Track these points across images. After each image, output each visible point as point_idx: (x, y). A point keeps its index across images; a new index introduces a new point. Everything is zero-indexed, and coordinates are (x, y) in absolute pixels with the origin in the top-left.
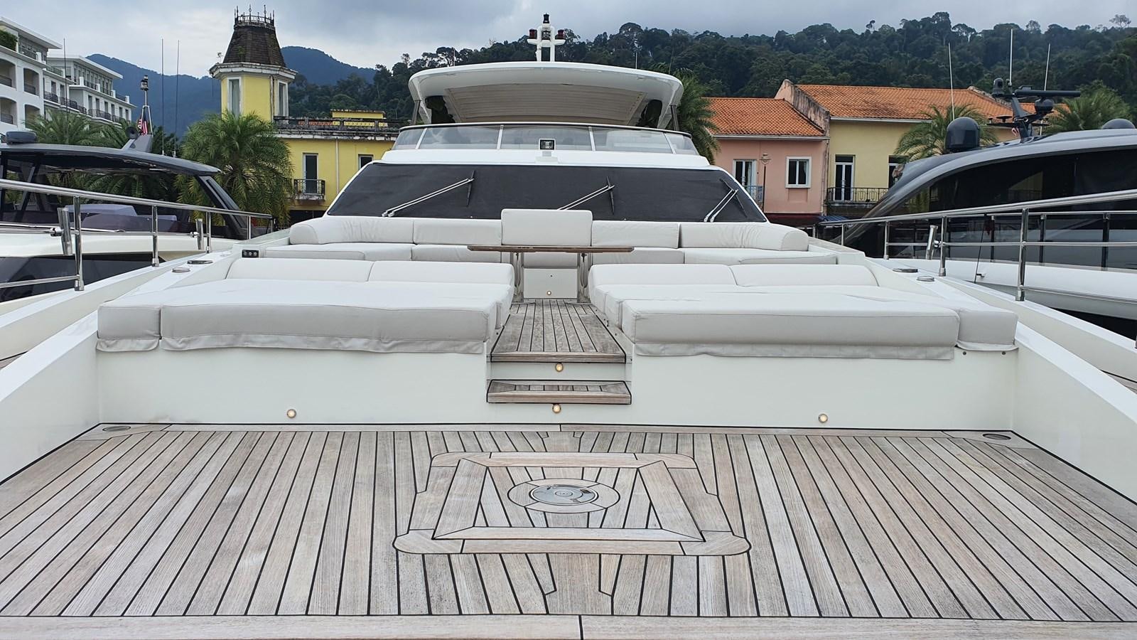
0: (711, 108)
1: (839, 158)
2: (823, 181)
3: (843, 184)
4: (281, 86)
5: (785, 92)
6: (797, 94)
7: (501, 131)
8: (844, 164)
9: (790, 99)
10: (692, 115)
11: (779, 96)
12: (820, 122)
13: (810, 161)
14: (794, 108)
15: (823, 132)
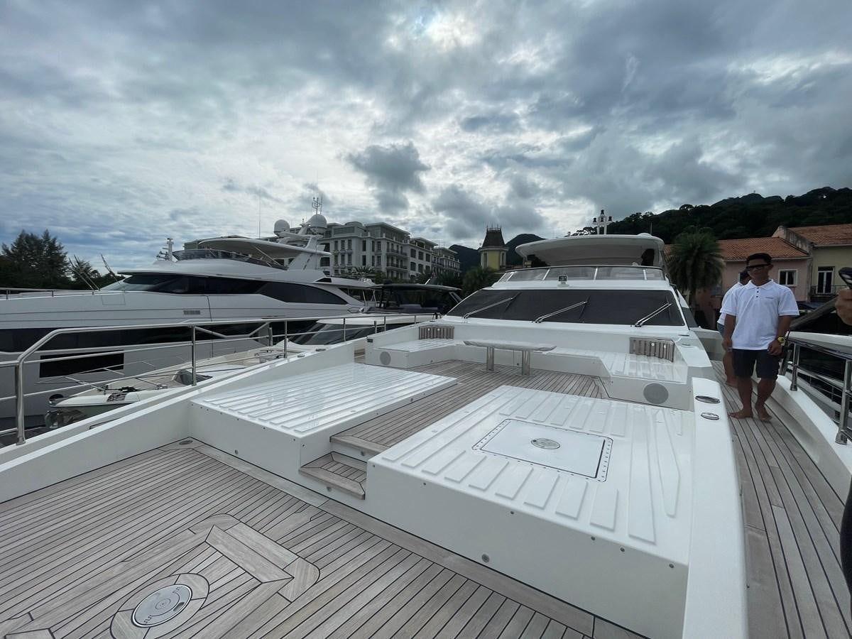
0: (720, 247)
1: (820, 269)
2: (808, 282)
3: (825, 283)
4: (503, 254)
5: (780, 232)
6: (788, 234)
7: (597, 269)
8: (825, 272)
9: (784, 237)
10: (706, 252)
11: (775, 235)
12: (806, 248)
13: (797, 272)
14: (786, 241)
15: (807, 254)
